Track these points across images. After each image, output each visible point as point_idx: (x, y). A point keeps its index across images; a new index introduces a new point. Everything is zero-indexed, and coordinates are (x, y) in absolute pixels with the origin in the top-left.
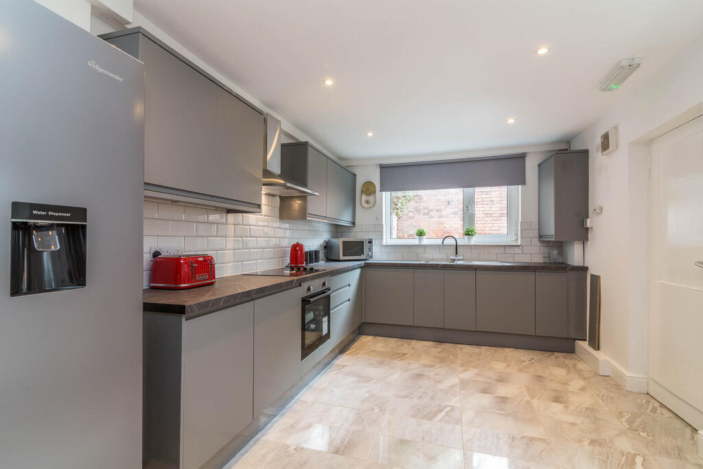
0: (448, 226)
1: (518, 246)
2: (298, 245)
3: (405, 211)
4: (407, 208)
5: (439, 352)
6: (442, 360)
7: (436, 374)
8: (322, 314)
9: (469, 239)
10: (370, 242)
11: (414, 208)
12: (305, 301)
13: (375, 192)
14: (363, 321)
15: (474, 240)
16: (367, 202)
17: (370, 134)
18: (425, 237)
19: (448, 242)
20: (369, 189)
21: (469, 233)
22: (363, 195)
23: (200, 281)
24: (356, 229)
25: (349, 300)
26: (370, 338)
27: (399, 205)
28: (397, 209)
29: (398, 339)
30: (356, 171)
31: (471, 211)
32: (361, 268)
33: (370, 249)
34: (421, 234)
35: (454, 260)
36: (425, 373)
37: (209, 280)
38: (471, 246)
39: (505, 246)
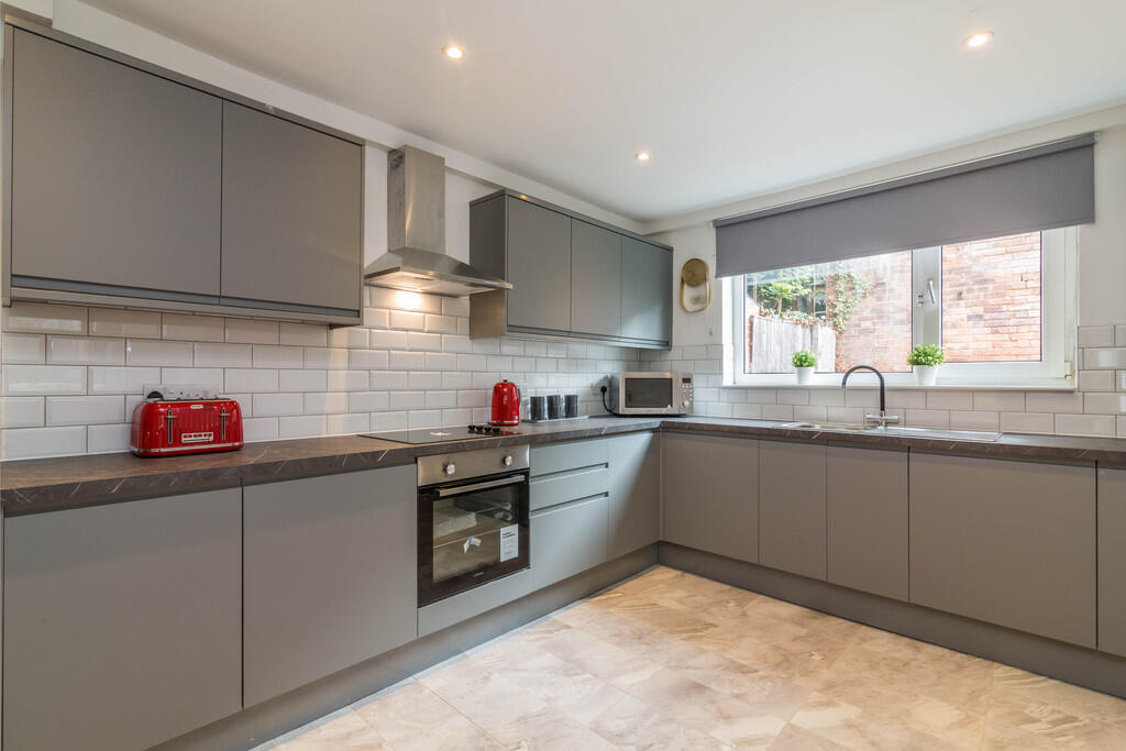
0: (956, 346)
1: (1070, 392)
2: (505, 384)
3: (854, 319)
4: (856, 313)
5: (796, 639)
6: (786, 662)
7: (737, 696)
8: (509, 519)
9: (921, 375)
10: (687, 380)
11: (873, 311)
12: (428, 494)
13: (704, 279)
14: (661, 539)
15: (936, 376)
16: (697, 300)
17: (644, 157)
18: (812, 369)
19: (856, 380)
20: (695, 273)
21: (920, 360)
22: (686, 287)
23: (186, 445)
24: (674, 354)
25: (606, 494)
26: (674, 573)
27: (840, 307)
28: (835, 315)
29: (727, 587)
30: (672, 241)
31: (930, 307)
32: (653, 430)
33: (690, 395)
34: (802, 362)
35: (876, 423)
36: (713, 686)
37: (213, 442)
38: (926, 391)
39: (1025, 392)
